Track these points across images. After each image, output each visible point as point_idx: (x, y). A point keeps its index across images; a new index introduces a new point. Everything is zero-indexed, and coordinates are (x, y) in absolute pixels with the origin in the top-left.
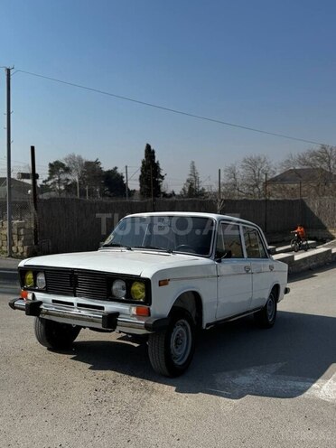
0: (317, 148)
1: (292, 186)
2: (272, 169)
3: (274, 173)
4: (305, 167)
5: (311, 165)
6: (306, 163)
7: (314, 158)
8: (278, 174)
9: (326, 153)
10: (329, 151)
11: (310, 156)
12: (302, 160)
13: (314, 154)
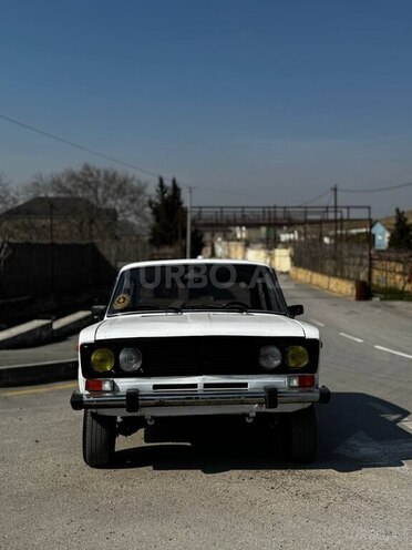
0: (78, 169)
1: (44, 222)
2: (12, 194)
3: (15, 200)
4: (62, 195)
5: (70, 192)
6: (63, 189)
7: (73, 182)
8: (21, 203)
9: (91, 175)
10: (95, 173)
11: (69, 180)
12: (57, 184)
13: (73, 177)
